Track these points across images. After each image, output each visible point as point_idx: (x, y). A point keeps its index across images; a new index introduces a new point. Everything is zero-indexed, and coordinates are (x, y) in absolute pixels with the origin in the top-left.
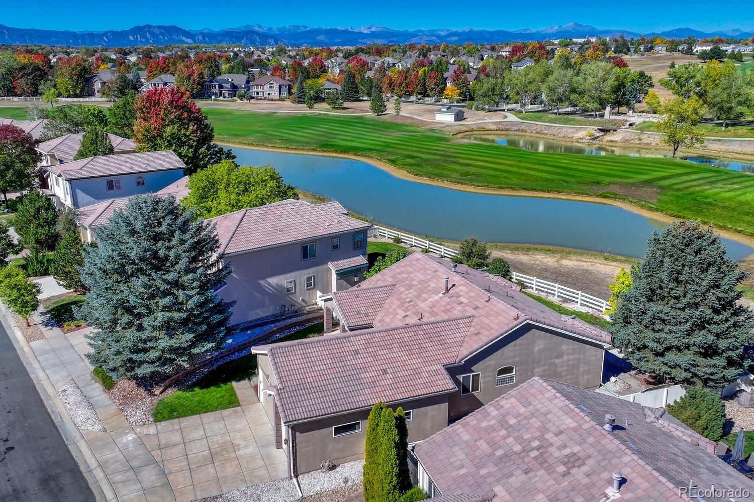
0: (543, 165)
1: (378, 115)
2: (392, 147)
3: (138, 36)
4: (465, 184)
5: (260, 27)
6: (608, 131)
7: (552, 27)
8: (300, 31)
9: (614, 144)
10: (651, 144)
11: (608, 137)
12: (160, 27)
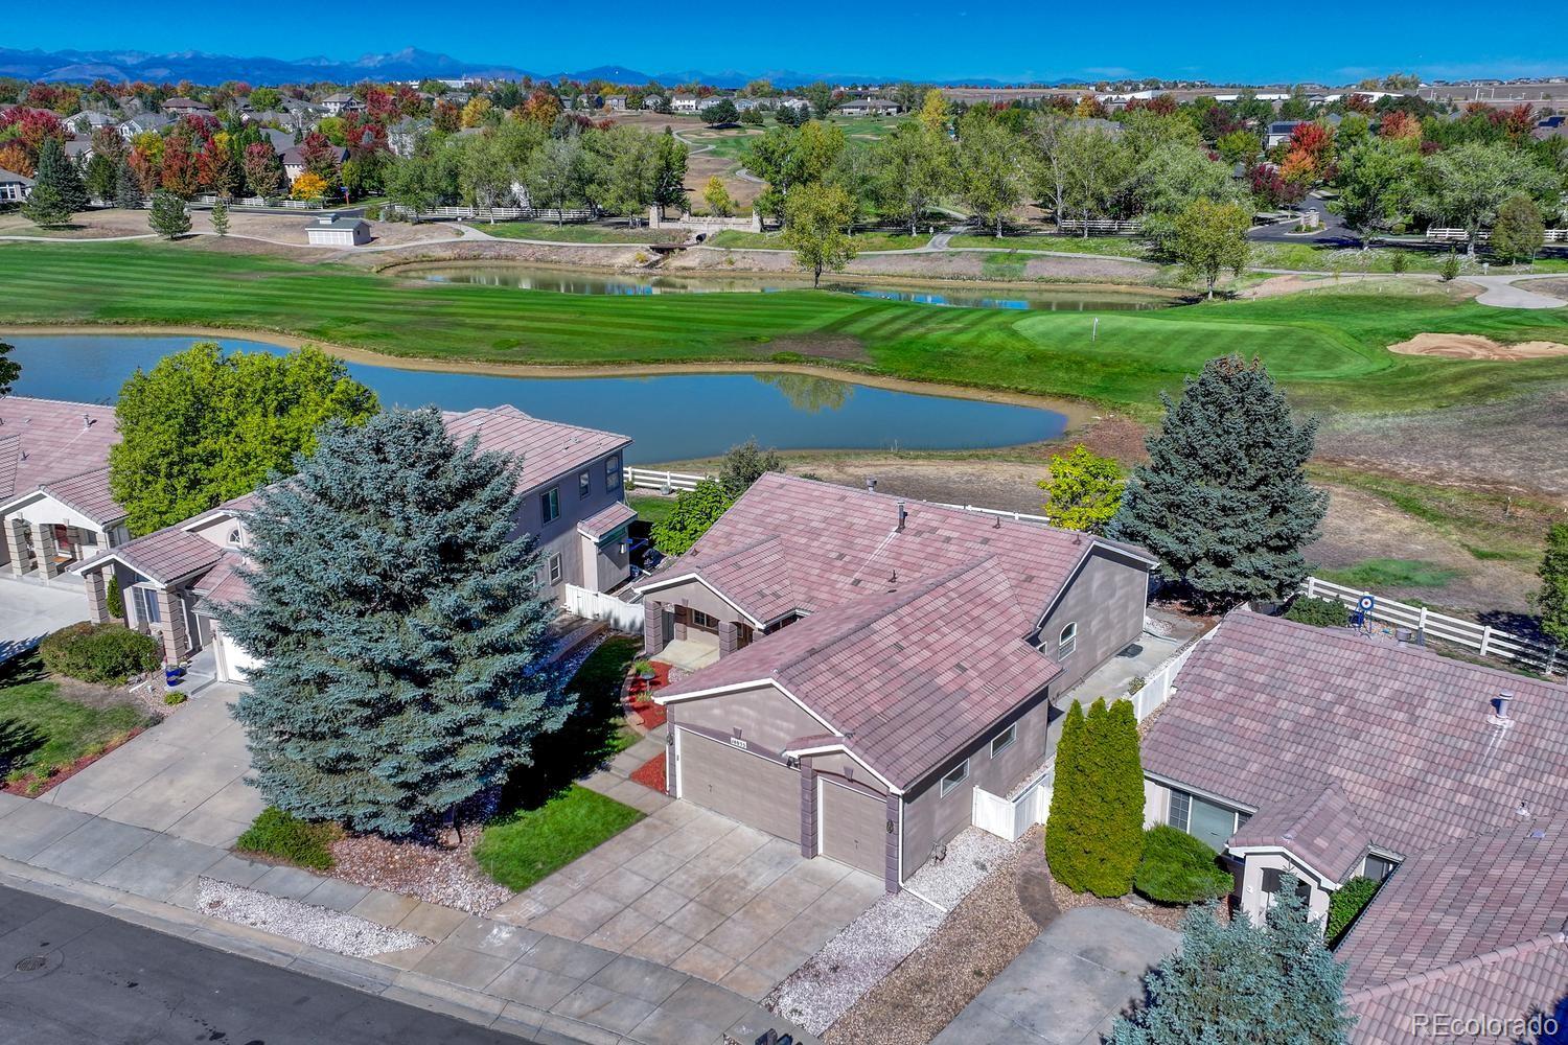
0: (627, 316)
1: (173, 239)
2: (284, 304)
4: (521, 363)
6: (671, 250)
7: (371, 56)
9: (690, 273)
10: (750, 269)
11: (675, 262)
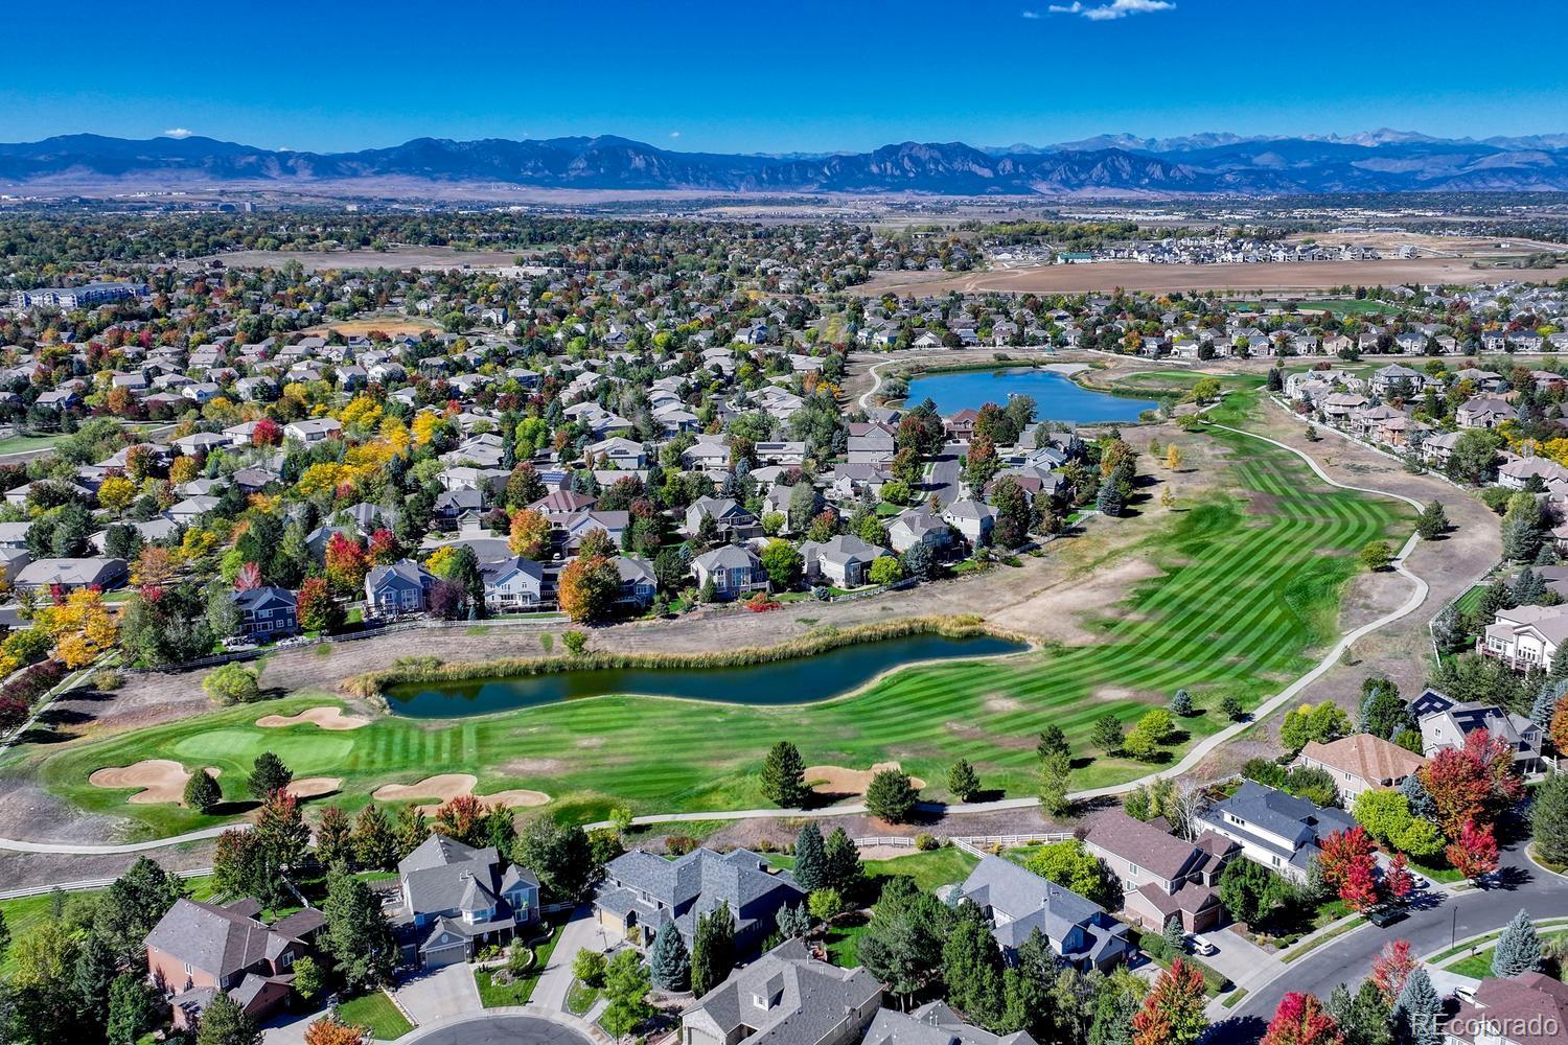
3: (889, 165)
5: (1130, 137)
8: (1216, 144)
12: (931, 146)
